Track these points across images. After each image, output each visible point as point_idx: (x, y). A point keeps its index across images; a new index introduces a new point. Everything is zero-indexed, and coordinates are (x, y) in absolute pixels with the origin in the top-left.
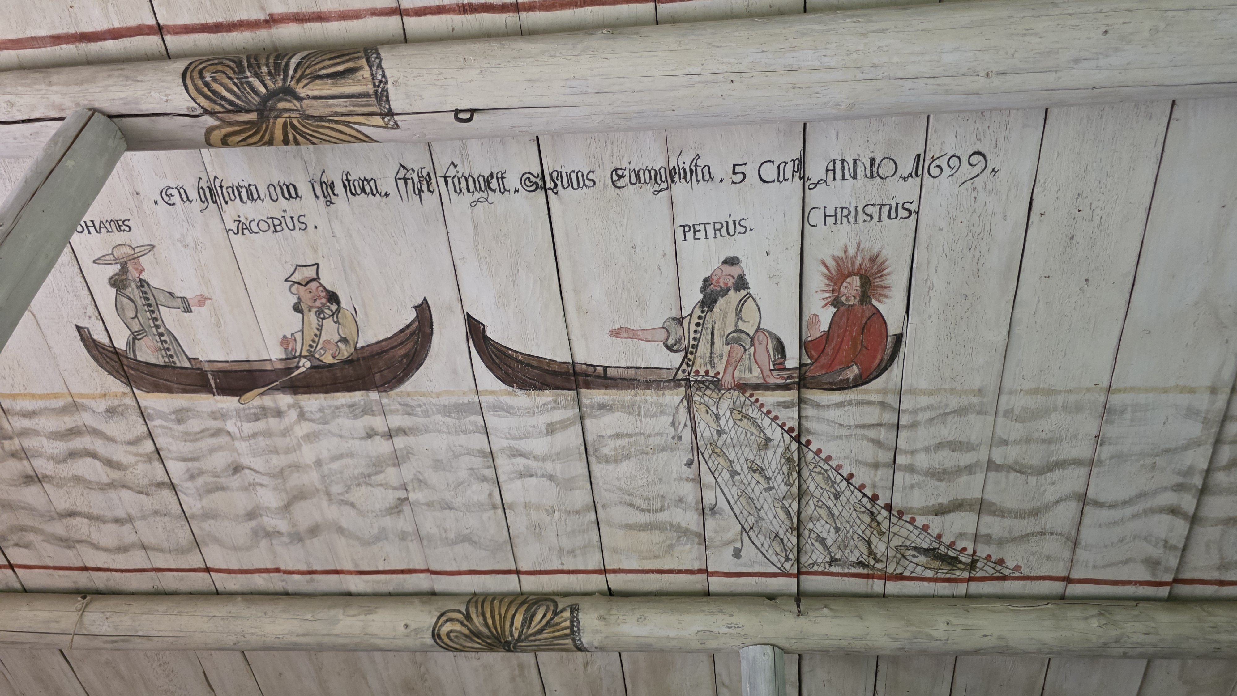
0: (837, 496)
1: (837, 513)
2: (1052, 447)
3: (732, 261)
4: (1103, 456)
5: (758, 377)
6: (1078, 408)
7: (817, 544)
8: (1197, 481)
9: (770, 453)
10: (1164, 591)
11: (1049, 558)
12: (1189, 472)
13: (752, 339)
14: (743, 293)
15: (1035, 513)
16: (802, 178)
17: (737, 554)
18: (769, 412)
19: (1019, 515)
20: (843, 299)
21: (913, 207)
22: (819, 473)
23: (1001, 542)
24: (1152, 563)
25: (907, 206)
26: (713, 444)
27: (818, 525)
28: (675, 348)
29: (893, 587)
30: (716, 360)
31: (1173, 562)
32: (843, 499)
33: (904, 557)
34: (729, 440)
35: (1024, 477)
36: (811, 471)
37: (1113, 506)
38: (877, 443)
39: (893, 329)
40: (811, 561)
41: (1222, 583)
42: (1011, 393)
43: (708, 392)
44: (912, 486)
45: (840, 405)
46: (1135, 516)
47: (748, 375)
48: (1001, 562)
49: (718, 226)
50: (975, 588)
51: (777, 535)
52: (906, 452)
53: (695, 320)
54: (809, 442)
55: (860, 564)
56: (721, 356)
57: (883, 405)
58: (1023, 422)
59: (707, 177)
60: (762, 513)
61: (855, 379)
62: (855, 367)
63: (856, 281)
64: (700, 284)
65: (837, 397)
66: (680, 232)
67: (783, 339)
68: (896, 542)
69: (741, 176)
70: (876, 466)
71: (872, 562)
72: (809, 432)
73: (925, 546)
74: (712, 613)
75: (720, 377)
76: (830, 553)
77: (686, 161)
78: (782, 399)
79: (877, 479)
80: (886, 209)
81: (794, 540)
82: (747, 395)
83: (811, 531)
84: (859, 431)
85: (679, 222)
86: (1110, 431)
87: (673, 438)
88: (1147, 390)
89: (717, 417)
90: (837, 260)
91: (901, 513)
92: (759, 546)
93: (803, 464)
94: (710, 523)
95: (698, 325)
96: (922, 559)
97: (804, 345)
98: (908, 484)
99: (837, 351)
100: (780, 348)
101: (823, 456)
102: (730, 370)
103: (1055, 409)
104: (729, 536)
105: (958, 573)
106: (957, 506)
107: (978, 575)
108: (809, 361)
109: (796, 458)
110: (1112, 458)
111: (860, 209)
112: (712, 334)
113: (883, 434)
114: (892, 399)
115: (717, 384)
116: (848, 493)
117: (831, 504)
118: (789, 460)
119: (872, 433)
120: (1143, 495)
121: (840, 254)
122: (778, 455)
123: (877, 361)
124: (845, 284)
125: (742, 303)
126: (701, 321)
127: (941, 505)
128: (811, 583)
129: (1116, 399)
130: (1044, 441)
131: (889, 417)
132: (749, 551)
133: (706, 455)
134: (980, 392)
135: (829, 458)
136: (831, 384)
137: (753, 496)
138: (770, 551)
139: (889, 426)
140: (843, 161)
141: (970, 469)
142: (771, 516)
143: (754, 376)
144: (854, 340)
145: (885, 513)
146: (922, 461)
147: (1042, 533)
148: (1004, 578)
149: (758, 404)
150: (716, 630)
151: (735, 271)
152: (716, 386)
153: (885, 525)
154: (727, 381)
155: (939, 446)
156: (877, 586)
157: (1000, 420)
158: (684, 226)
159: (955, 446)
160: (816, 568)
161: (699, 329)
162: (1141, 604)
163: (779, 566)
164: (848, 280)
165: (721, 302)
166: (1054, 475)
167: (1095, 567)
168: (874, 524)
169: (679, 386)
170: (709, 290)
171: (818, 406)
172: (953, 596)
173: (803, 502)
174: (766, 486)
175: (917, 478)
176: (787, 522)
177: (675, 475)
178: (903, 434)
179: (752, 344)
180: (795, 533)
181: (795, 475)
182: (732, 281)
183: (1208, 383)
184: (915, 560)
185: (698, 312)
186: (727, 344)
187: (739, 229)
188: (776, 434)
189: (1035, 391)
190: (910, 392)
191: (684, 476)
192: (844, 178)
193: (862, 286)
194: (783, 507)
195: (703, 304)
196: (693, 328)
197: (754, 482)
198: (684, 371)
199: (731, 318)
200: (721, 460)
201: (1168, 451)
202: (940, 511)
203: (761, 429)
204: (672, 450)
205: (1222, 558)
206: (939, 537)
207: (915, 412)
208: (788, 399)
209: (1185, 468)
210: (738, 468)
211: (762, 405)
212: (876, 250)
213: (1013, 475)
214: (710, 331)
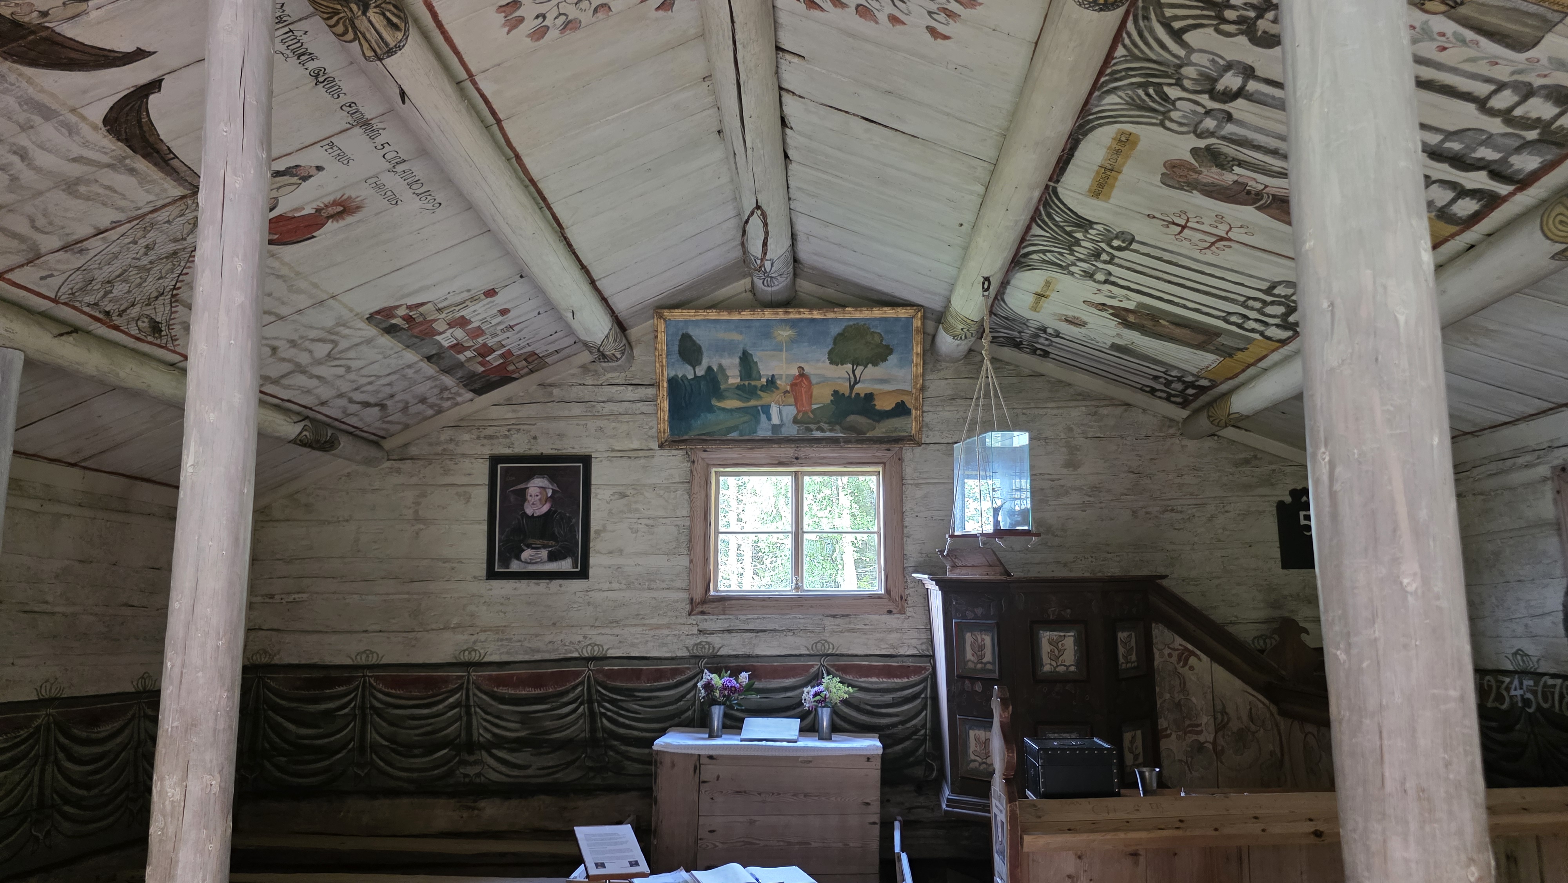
3: (320, 168)
6: (314, 297)
14: (300, 182)
16: (394, 166)
17: (46, 278)
20: (324, 211)
25: (399, 201)
29: (102, 331)
33: (138, 320)
40: (81, 300)
49: (342, 154)
50: (144, 347)
55: (107, 313)
59: (373, 137)
60: (107, 267)
62: (279, 236)
63: (339, 209)
64: (292, 165)
66: (327, 141)
67: (277, 209)
68: (147, 311)
69: (382, 148)
71: (115, 315)
73: (158, 320)
76: (101, 300)
77: (378, 125)
80: (392, 196)
85: (333, 139)
88: (342, 304)
90: (349, 198)
92: (70, 280)
96: (145, 325)
104: (63, 267)
107: (158, 342)
111: (387, 190)
116: (168, 280)
123: (290, 240)
124: (334, 207)
125: (291, 185)
128: (61, 311)
129: (329, 301)
133: (140, 227)
134: (300, 273)
135: (192, 262)
137: (120, 257)
138: (70, 286)
140: (412, 173)
142: (110, 270)
144: (299, 227)
145: (170, 297)
148: (163, 347)
151: (314, 172)
153: (157, 302)
156: (95, 327)
158: (332, 143)
163: (60, 295)
164: (338, 207)
165: (285, 177)
169: (191, 190)
177: (93, 222)
182: (307, 175)
183: (358, 312)
184: (140, 324)
187: (346, 162)
189: (313, 284)
191: (98, 225)
192: (402, 177)
193: (338, 212)
195: (277, 172)
199: (276, 186)
201: (310, 327)
204: (120, 211)
206: (173, 319)
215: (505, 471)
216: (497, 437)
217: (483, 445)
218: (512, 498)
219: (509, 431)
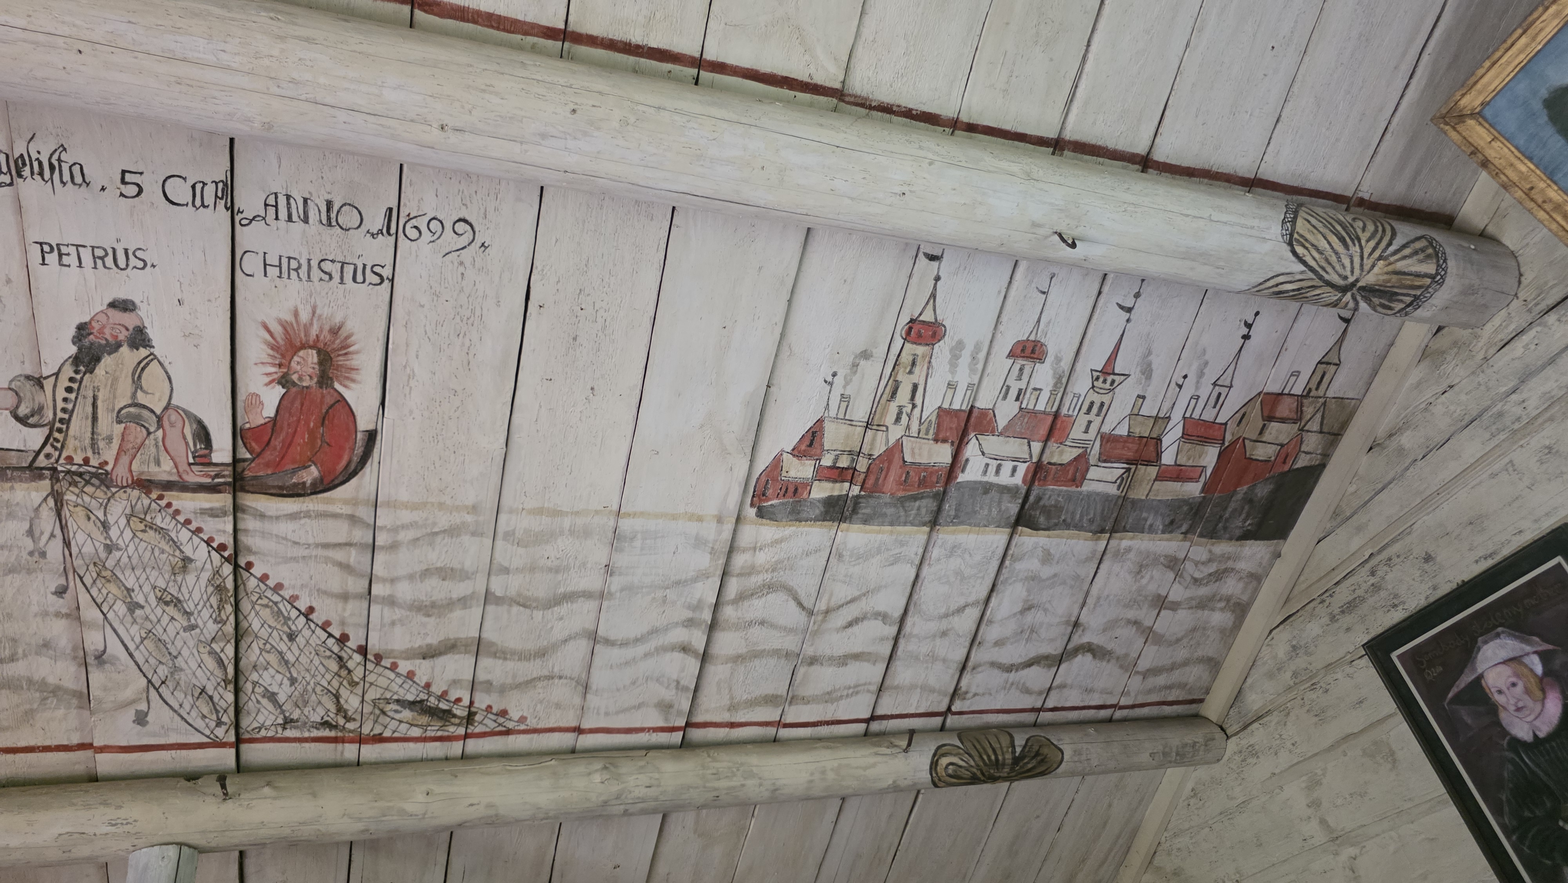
0: (292, 637)
1: (291, 658)
2: (559, 577)
3: (124, 306)
4: (613, 588)
5: (170, 473)
6: (586, 533)
7: (265, 702)
8: (707, 616)
9: (191, 578)
10: (677, 737)
11: (558, 706)
12: (698, 607)
13: (159, 419)
14: (143, 352)
15: (542, 654)
16: (231, 208)
17: (141, 719)
18: (188, 522)
19: (524, 656)
20: (295, 377)
21: (386, 272)
22: (267, 606)
23: (503, 690)
24: (665, 707)
25: (377, 269)
26: (99, 565)
27: (266, 675)
28: (31, 421)
29: (370, 752)
30: (101, 444)
31: (686, 705)
32: (300, 640)
33: (384, 713)
34: (125, 559)
35: (528, 611)
36: (254, 604)
37: (624, 644)
38: (345, 567)
39: (364, 423)
40: (255, 725)
41: (732, 725)
42: (511, 511)
43: (89, 489)
44: (393, 623)
45: (293, 517)
46: (646, 655)
47: (153, 468)
48: (504, 713)
49: (99, 253)
50: (473, 746)
51: (203, 691)
52: (384, 580)
53: (64, 382)
54: (249, 565)
55: (326, 724)
56: (109, 439)
57: (353, 519)
58: (526, 547)
59: (78, 179)
60: (180, 662)
61: (314, 484)
62: (313, 468)
63: (312, 356)
64: (72, 331)
65: (290, 505)
66: (35, 251)
67: (207, 422)
68: (371, 695)
69: (135, 190)
70: (345, 597)
71: (341, 721)
72: (249, 550)
73: (410, 698)
74: (88, 807)
75: (109, 468)
76: (283, 712)
77: (43, 149)
78: (207, 505)
79: (347, 614)
80: (349, 270)
81: (230, 697)
82: (154, 495)
83: (255, 684)
84: (320, 552)
85: (34, 235)
86: (621, 560)
87: (31, 554)
88: (657, 516)
89: (105, 526)
90: (284, 325)
91: (378, 658)
92: (176, 707)
93: (242, 594)
94: (97, 677)
95: (69, 390)
96: (407, 714)
97: (237, 432)
98: (387, 620)
99: (288, 445)
100: (203, 435)
101: (271, 583)
102: (125, 460)
103: (562, 533)
104: (128, 693)
105: (452, 729)
106: (450, 647)
107: (477, 730)
108: (248, 456)
109: (230, 584)
110: (622, 590)
111: (314, 264)
112: (94, 405)
113: (353, 557)
114: (364, 513)
115: (103, 479)
116: (306, 633)
117: (283, 647)
118: (220, 589)
119: (339, 555)
120: (654, 631)
121: (289, 318)
122: (203, 581)
123: (344, 463)
124: (296, 358)
125: (141, 368)
126: (75, 386)
127: (429, 646)
128: (254, 753)
129: (626, 525)
130: (550, 570)
131: (362, 535)
132: (159, 715)
133: (88, 580)
134: (474, 509)
135: (278, 587)
136: (281, 488)
137: (164, 637)
138: (194, 713)
139: (362, 546)
140: (288, 197)
141: (464, 602)
142: (194, 665)
143: (165, 470)
144: (312, 433)
145: (358, 658)
146: (405, 591)
147: (550, 677)
148: (508, 732)
149: (171, 511)
150: (90, 830)
151: (130, 320)
152: (102, 482)
153: (358, 673)
154: (121, 474)
155: (426, 573)
156: (350, 751)
157: (499, 543)
158: (41, 244)
159: (445, 573)
160: (263, 733)
161: (72, 396)
162: (651, 754)
163: (208, 732)
164: (301, 353)
165: (107, 361)
166: (563, 609)
167: (607, 714)
168: (344, 673)
169: (41, 477)
170: (86, 342)
171: (262, 516)
172: (447, 759)
173: (243, 645)
174: (185, 624)
175: (398, 613)
176: (219, 673)
177: (35, 608)
178: (380, 557)
179: (160, 425)
180: (231, 687)
181: (229, 609)
182: (126, 333)
183: (716, 513)
184: (397, 716)
185: (68, 371)
186: (119, 422)
187: (133, 261)
188: (200, 553)
189: (539, 511)
190: (388, 504)
191: (51, 610)
192: (290, 219)
193: (321, 363)
194: (212, 653)
195: (76, 360)
196: (61, 394)
197: (165, 619)
198: (48, 456)
199: (125, 387)
200: (113, 588)
201: (678, 583)
202: (429, 654)
203: (176, 545)
204: (29, 571)
205: (732, 698)
206: (428, 685)
207: (395, 530)
208: (217, 505)
209: (695, 602)
210: (140, 599)
211: (177, 512)
212: (338, 319)
213: (515, 609)
214: (90, 401)
215: (1414, 659)
216: (1363, 600)
217: (1348, 630)
218: (1465, 715)
219: (1373, 573)
